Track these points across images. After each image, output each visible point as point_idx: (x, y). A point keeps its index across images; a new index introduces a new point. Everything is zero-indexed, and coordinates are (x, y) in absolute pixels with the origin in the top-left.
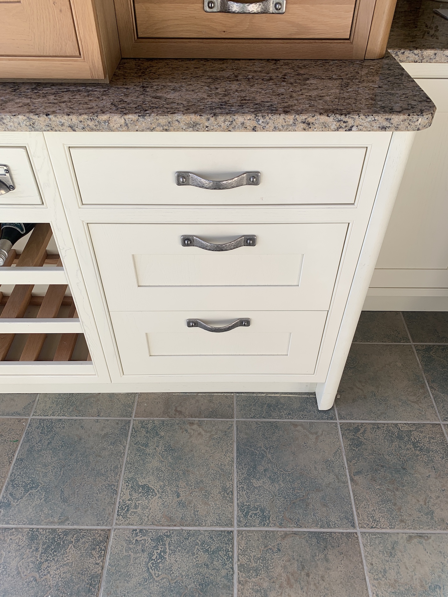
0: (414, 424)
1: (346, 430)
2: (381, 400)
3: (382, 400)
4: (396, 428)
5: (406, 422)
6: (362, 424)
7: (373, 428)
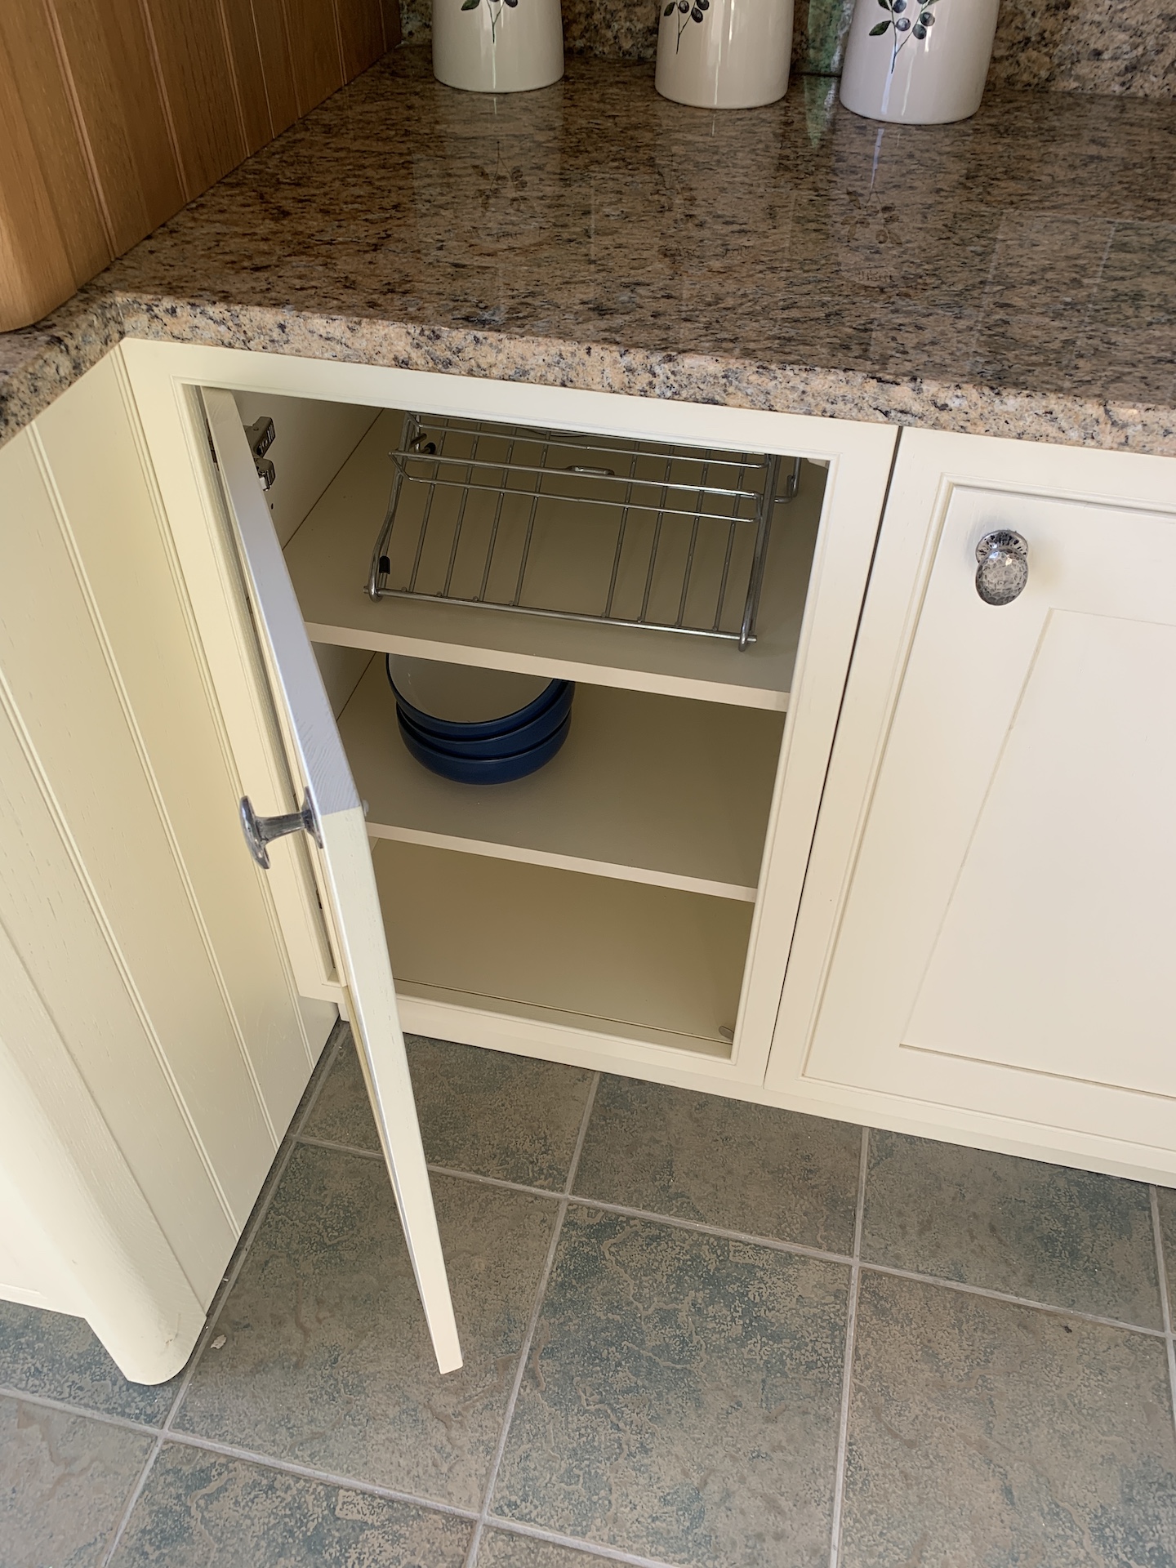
0: (391, 1501)
1: (168, 1472)
2: (341, 1386)
3: (346, 1385)
4: (325, 1504)
5: (368, 1487)
6: (232, 1459)
7: (255, 1484)
